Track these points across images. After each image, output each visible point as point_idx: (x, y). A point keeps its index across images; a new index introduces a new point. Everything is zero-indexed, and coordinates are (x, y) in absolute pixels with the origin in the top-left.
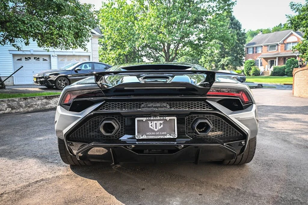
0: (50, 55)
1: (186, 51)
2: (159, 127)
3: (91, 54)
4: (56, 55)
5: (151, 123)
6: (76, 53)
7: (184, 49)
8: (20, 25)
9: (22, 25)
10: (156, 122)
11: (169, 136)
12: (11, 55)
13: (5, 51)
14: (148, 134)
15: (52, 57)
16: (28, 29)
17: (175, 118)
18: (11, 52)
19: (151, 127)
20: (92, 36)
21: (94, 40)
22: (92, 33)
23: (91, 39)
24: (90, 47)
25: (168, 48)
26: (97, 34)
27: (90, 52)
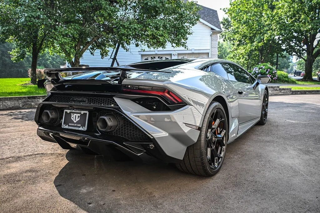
0: (171, 54)
2: (77, 120)
3: (210, 52)
4: (176, 54)
5: (73, 115)
6: (195, 51)
8: (121, 30)
9: (123, 29)
10: (76, 115)
11: (81, 128)
12: (140, 55)
13: (136, 52)
14: (70, 124)
15: (173, 56)
16: (128, 32)
17: (87, 112)
18: (140, 53)
19: (72, 119)
20: (212, 32)
21: (214, 36)
22: (212, 29)
23: (211, 36)
24: (209, 44)
25: (311, 39)
26: (217, 29)
27: (209, 49)
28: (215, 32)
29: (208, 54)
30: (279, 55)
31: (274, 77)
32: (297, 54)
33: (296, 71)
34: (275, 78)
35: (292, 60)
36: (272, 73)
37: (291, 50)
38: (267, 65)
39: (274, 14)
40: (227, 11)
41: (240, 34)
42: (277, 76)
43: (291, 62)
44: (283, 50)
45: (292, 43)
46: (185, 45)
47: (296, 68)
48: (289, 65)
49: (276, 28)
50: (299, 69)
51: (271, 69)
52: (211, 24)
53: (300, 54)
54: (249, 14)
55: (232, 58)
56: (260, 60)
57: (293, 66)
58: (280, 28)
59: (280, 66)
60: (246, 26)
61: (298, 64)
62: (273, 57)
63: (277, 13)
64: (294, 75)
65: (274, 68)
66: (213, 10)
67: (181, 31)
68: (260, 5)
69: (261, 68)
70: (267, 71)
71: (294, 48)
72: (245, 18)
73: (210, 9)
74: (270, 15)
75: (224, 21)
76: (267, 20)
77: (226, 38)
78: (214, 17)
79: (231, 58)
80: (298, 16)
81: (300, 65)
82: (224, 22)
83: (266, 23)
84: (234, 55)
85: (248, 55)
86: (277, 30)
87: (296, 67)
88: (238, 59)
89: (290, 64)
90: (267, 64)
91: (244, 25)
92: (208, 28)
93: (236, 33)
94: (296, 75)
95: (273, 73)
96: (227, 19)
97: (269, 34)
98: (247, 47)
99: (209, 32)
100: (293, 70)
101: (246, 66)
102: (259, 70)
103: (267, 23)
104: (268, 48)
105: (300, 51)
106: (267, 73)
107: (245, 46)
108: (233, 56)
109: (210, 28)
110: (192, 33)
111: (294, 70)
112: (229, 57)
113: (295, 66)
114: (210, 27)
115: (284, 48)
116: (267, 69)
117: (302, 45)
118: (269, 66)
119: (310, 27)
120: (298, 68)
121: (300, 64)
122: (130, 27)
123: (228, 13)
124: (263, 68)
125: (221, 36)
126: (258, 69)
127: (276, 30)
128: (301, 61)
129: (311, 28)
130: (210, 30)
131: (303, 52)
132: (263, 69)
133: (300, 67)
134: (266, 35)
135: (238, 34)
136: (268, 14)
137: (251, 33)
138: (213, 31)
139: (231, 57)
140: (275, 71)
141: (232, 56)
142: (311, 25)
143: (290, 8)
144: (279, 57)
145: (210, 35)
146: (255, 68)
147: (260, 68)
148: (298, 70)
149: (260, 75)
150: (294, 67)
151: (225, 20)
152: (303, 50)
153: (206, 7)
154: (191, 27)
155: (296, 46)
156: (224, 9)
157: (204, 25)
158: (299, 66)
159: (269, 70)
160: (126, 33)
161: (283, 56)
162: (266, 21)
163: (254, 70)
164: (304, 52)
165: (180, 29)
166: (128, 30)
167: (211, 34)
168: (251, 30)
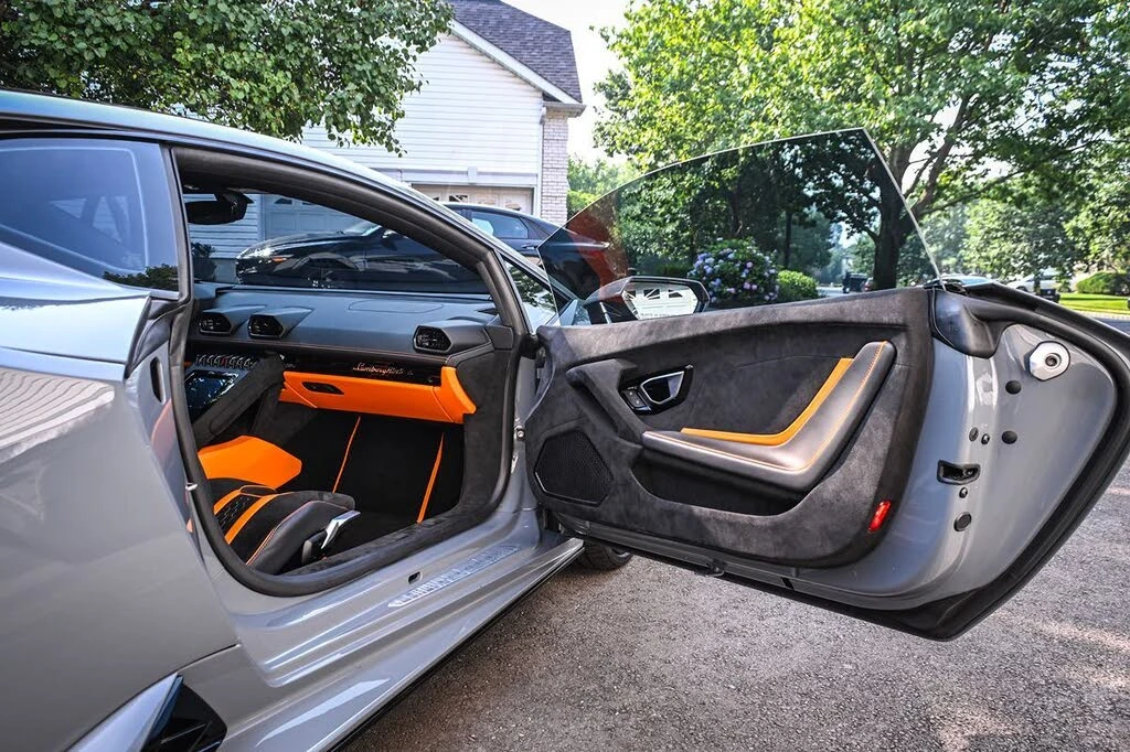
1: (991, 177)
3: (540, 184)
6: (480, 176)
7: (979, 169)
9: (45, 26)
16: (72, 45)
20: (545, 109)
21: (553, 124)
22: (547, 97)
23: (542, 122)
24: (535, 152)
25: (895, 164)
26: (566, 99)
27: (534, 172)
28: (557, 110)
29: (530, 192)
30: (795, 217)
31: (766, 292)
32: (850, 215)
33: (848, 274)
34: (771, 294)
35: (838, 238)
36: (761, 277)
37: (833, 202)
38: (743, 247)
39: (773, 59)
40: (613, 39)
41: (660, 129)
42: (777, 287)
43: (834, 245)
44: (808, 201)
45: (836, 178)
46: (390, 137)
47: (849, 266)
48: (829, 255)
49: (780, 115)
50: (857, 270)
51: (756, 261)
52: (546, 79)
53: (862, 215)
54: (692, 58)
55: (638, 218)
56: (731, 229)
57: (843, 257)
58: (792, 114)
59: (799, 256)
60: (682, 99)
61: (857, 254)
62: (775, 225)
63: (784, 60)
64: (844, 289)
65: (767, 258)
66: (556, 27)
67: (358, 67)
68: (728, 30)
69: (724, 257)
70: (743, 267)
71: (843, 195)
72: (675, 72)
73: (546, 23)
74: (760, 65)
75: (610, 83)
76: (751, 80)
77: (614, 143)
78: (556, 53)
79: (633, 218)
80: (852, 76)
81: (863, 257)
82: (612, 87)
83: (747, 93)
84: (644, 210)
85: (691, 212)
86: (784, 121)
87: (850, 261)
88: (657, 224)
89: (830, 250)
90: (745, 243)
91: (673, 98)
92: (529, 94)
93: (645, 123)
94: (848, 290)
95: (764, 277)
96: (620, 77)
97: (757, 131)
98: (683, 179)
99: (536, 107)
100: (840, 273)
101: (688, 248)
102: (716, 262)
103: (750, 92)
104: (758, 188)
105: (861, 205)
106: (744, 275)
107: (677, 178)
108: (642, 211)
109: (540, 94)
110: (420, 84)
111: (844, 273)
112: (627, 215)
113: (847, 258)
114: (539, 90)
115: (810, 193)
116: (744, 261)
117: (868, 184)
118: (751, 250)
119: (891, 117)
120: (855, 266)
121: (860, 252)
122: (81, 21)
123: (616, 47)
124: (731, 256)
125: (599, 135)
126: (711, 260)
127: (780, 120)
128: (864, 244)
129: (895, 120)
130: (538, 100)
131: (870, 211)
132: (731, 261)
133: (863, 262)
134: (744, 137)
135: (653, 125)
136: (753, 60)
137: (699, 129)
138: (549, 103)
139: (634, 214)
140: (773, 271)
141: (637, 210)
142: (897, 112)
143: (827, 45)
144: (794, 223)
145: (538, 120)
146: (703, 255)
147: (718, 258)
148: (855, 273)
149: (718, 281)
150: (844, 261)
151: (613, 78)
152: (872, 202)
153: (530, 16)
154: (415, 58)
155: (848, 191)
156: (603, 30)
157: (518, 80)
158: (859, 259)
159: (750, 265)
160: (59, 46)
161: (807, 219)
162: (745, 87)
163: (699, 262)
164: (875, 209)
165: (354, 57)
166: (73, 33)
167: (543, 116)
168: (697, 119)
